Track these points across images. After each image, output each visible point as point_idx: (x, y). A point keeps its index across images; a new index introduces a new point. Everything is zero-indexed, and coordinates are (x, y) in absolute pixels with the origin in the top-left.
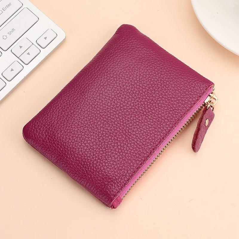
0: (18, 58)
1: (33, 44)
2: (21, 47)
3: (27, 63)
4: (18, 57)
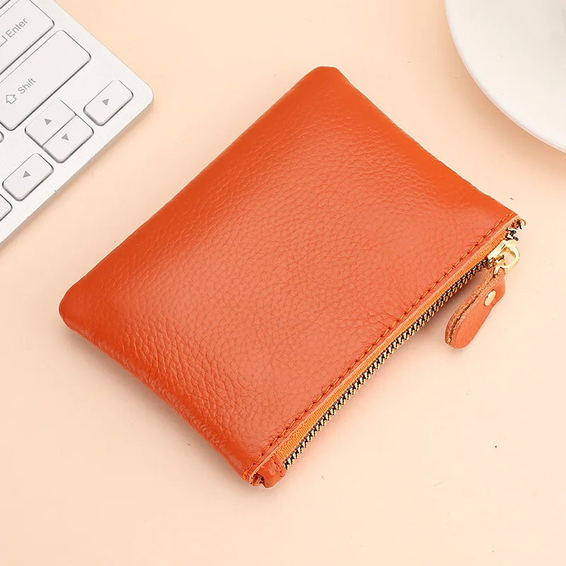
0: (42, 147)
1: (76, 115)
2: (48, 122)
3: (61, 158)
4: (41, 144)
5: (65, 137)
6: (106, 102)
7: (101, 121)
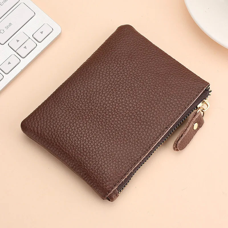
1: (29, 38)
2: (18, 41)
4: (15, 50)
5: (25, 47)
6: (42, 33)
7: (40, 41)
